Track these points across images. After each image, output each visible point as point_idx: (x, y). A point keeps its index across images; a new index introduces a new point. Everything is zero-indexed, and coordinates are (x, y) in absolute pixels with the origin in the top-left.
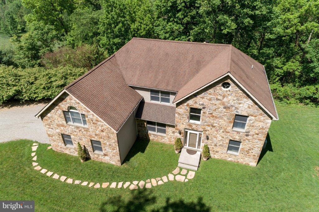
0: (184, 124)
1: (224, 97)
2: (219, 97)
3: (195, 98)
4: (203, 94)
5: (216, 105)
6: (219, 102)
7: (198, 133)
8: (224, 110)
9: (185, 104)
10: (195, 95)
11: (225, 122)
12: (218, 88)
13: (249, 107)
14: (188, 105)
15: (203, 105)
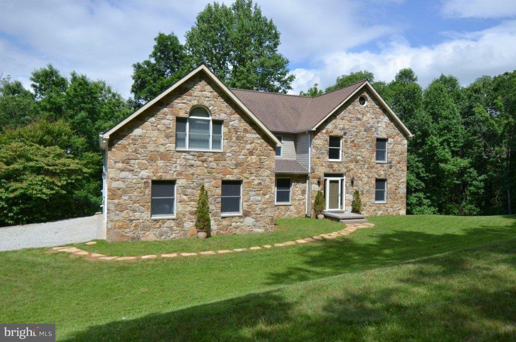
0: (324, 164)
1: (363, 115)
2: (360, 116)
3: (334, 121)
4: (342, 113)
5: (357, 127)
6: (359, 122)
7: (339, 179)
8: (365, 133)
9: (324, 131)
10: (334, 116)
11: (367, 152)
12: (356, 103)
13: (387, 126)
14: (327, 133)
15: (343, 129)
